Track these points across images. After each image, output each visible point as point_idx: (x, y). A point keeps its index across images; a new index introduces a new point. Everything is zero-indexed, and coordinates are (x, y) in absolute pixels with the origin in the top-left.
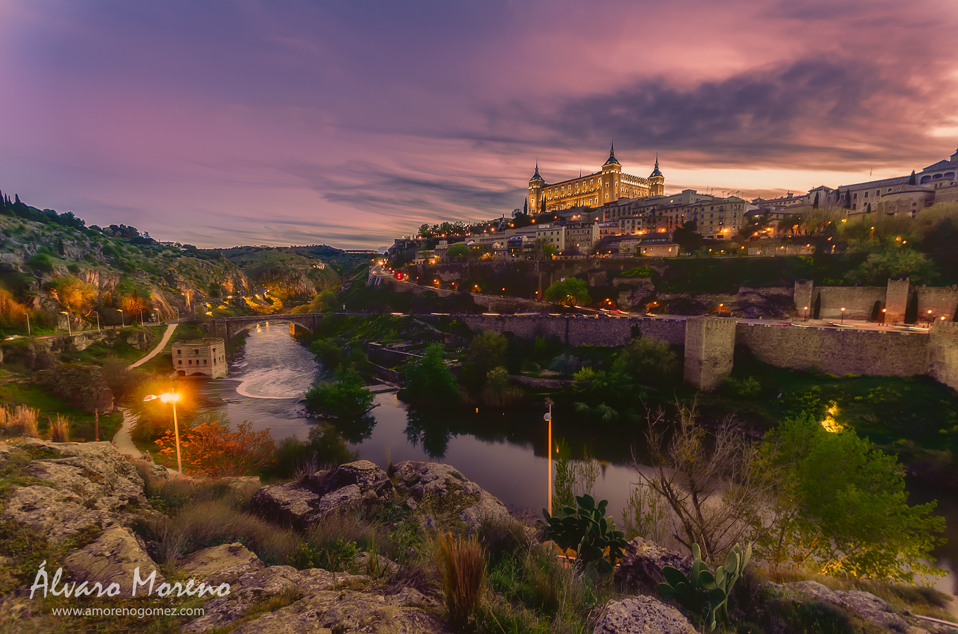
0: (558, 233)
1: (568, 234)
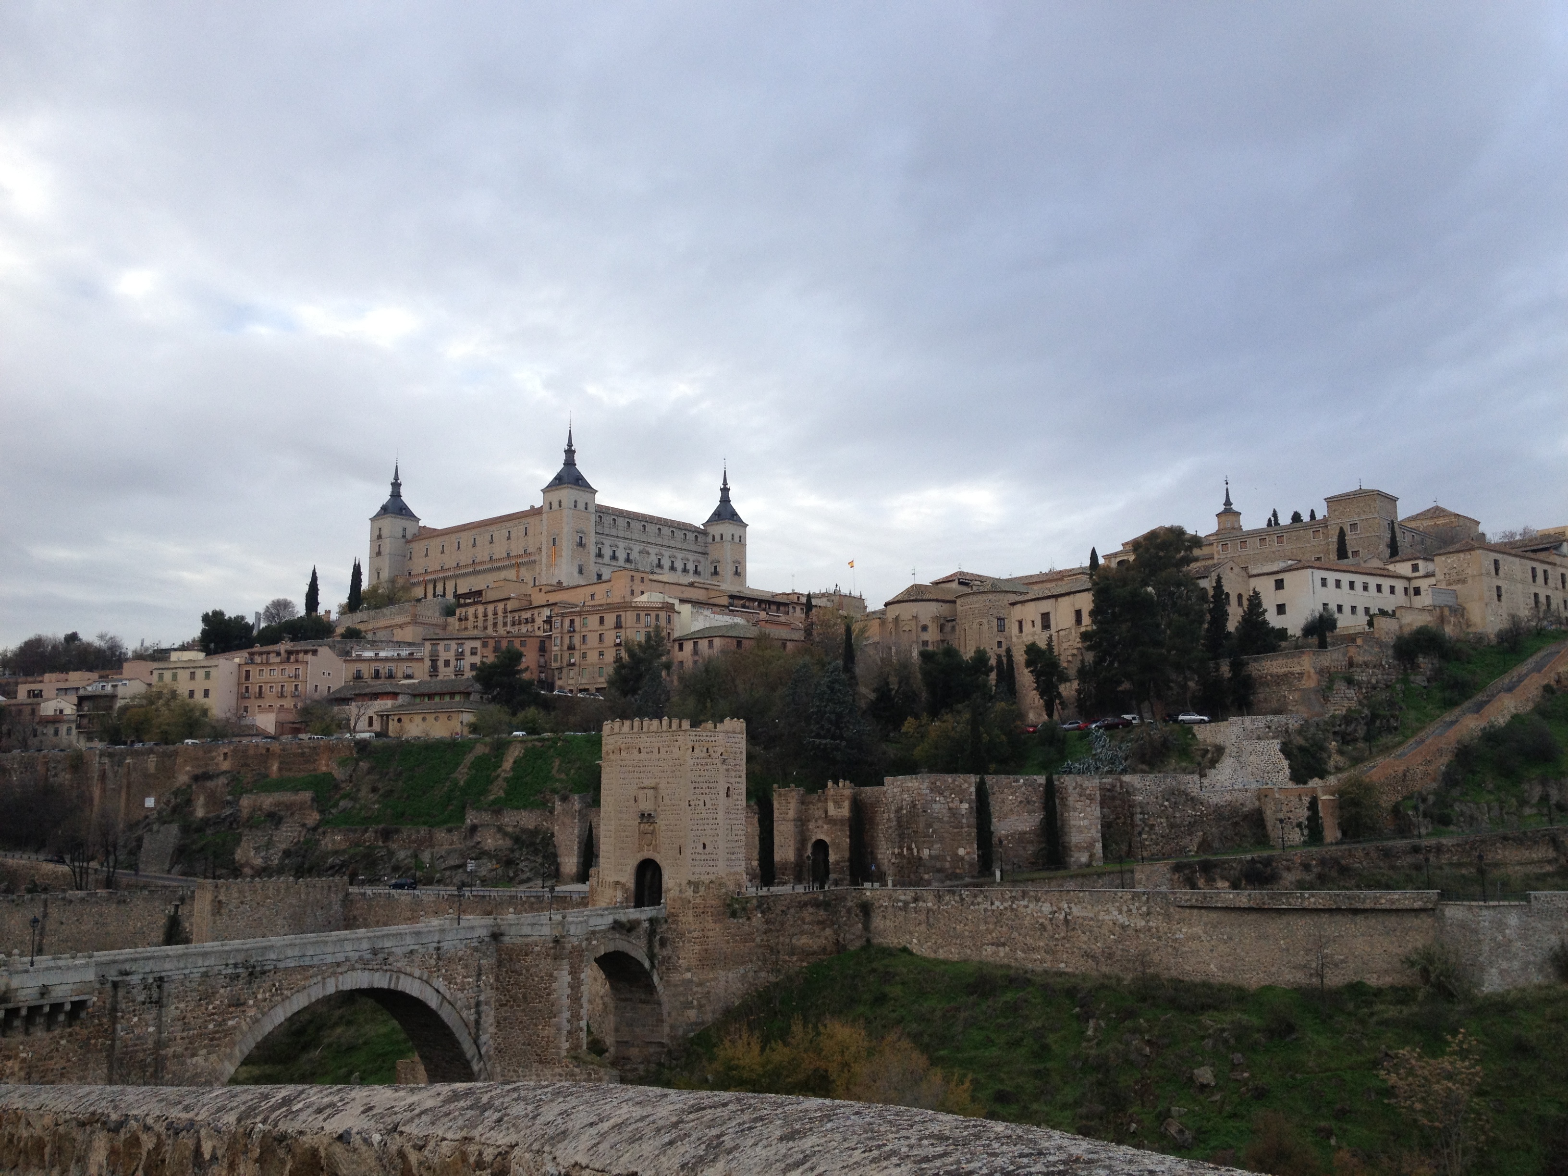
0: (208, 675)
1: (247, 677)
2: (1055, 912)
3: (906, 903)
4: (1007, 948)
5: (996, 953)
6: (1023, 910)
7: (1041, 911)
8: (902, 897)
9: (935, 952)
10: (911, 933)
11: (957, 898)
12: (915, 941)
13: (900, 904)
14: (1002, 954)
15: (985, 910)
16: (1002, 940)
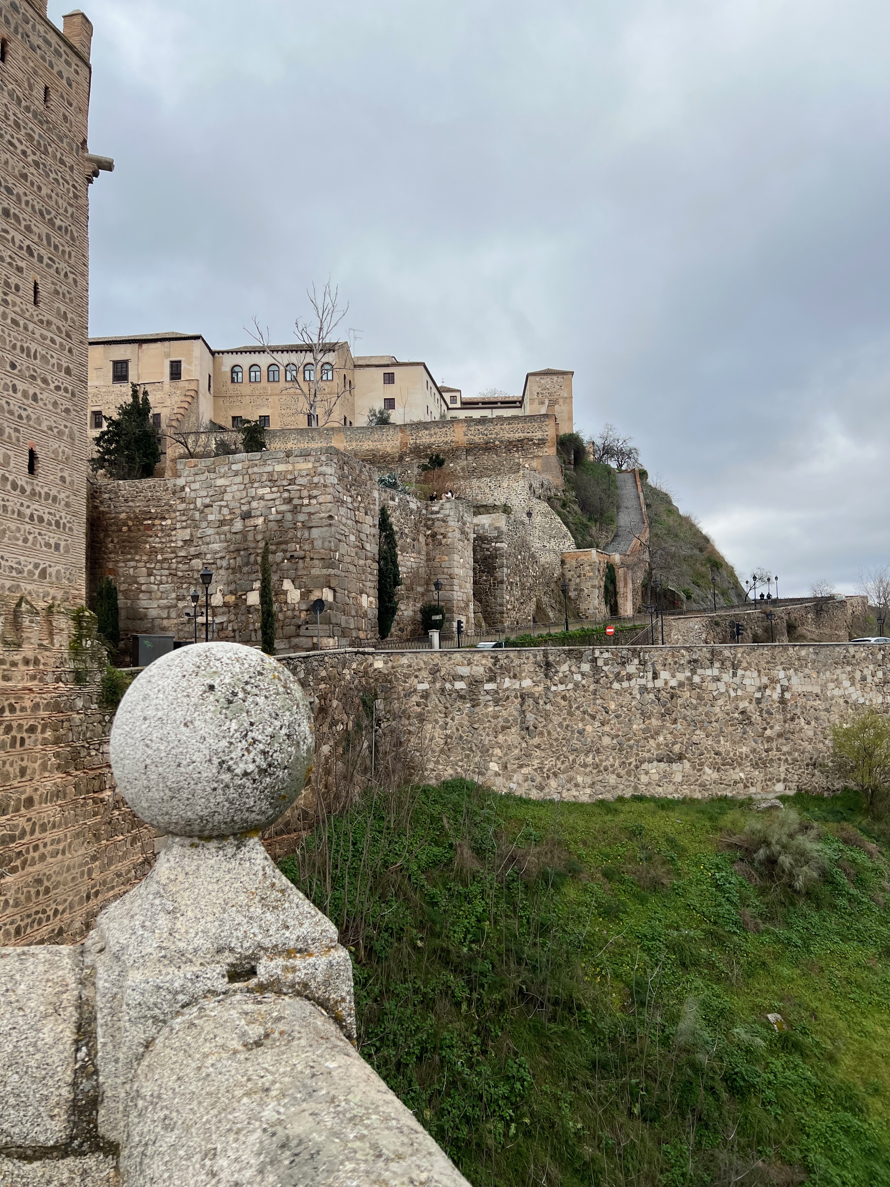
2: (766, 687)
3: (475, 683)
4: (687, 764)
5: (666, 776)
6: (712, 686)
7: (742, 686)
8: (464, 670)
9: (541, 788)
10: (485, 751)
11: (586, 667)
12: (494, 767)
13: (460, 685)
14: (678, 778)
15: (644, 689)
16: (677, 748)
